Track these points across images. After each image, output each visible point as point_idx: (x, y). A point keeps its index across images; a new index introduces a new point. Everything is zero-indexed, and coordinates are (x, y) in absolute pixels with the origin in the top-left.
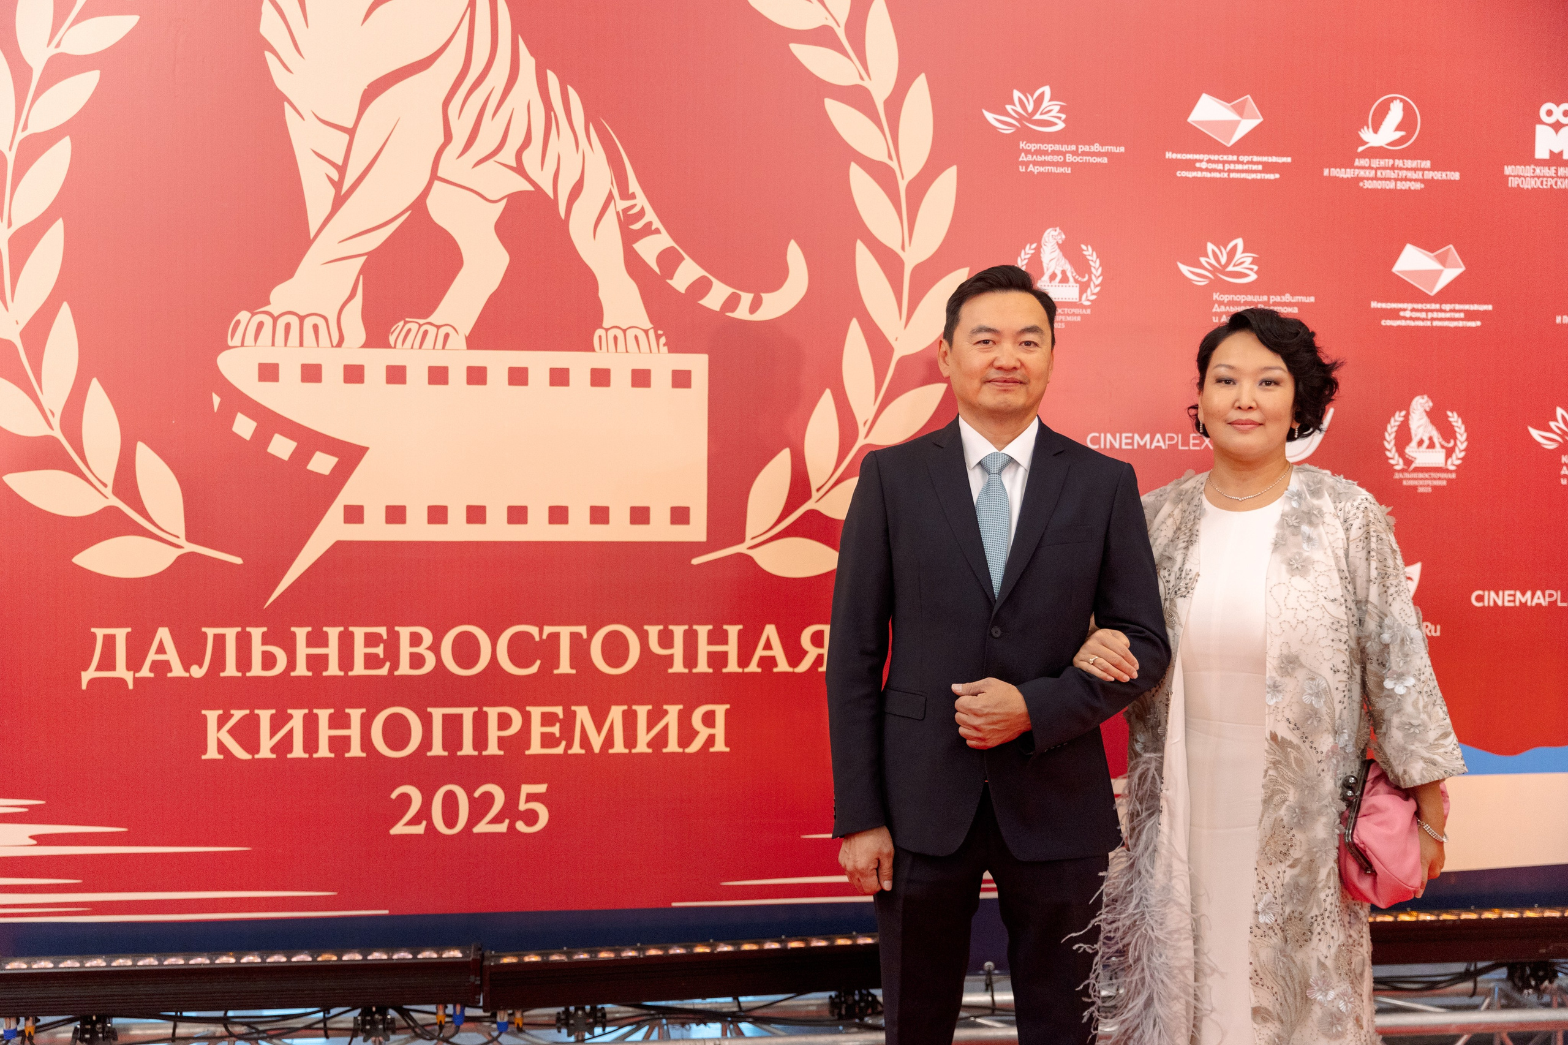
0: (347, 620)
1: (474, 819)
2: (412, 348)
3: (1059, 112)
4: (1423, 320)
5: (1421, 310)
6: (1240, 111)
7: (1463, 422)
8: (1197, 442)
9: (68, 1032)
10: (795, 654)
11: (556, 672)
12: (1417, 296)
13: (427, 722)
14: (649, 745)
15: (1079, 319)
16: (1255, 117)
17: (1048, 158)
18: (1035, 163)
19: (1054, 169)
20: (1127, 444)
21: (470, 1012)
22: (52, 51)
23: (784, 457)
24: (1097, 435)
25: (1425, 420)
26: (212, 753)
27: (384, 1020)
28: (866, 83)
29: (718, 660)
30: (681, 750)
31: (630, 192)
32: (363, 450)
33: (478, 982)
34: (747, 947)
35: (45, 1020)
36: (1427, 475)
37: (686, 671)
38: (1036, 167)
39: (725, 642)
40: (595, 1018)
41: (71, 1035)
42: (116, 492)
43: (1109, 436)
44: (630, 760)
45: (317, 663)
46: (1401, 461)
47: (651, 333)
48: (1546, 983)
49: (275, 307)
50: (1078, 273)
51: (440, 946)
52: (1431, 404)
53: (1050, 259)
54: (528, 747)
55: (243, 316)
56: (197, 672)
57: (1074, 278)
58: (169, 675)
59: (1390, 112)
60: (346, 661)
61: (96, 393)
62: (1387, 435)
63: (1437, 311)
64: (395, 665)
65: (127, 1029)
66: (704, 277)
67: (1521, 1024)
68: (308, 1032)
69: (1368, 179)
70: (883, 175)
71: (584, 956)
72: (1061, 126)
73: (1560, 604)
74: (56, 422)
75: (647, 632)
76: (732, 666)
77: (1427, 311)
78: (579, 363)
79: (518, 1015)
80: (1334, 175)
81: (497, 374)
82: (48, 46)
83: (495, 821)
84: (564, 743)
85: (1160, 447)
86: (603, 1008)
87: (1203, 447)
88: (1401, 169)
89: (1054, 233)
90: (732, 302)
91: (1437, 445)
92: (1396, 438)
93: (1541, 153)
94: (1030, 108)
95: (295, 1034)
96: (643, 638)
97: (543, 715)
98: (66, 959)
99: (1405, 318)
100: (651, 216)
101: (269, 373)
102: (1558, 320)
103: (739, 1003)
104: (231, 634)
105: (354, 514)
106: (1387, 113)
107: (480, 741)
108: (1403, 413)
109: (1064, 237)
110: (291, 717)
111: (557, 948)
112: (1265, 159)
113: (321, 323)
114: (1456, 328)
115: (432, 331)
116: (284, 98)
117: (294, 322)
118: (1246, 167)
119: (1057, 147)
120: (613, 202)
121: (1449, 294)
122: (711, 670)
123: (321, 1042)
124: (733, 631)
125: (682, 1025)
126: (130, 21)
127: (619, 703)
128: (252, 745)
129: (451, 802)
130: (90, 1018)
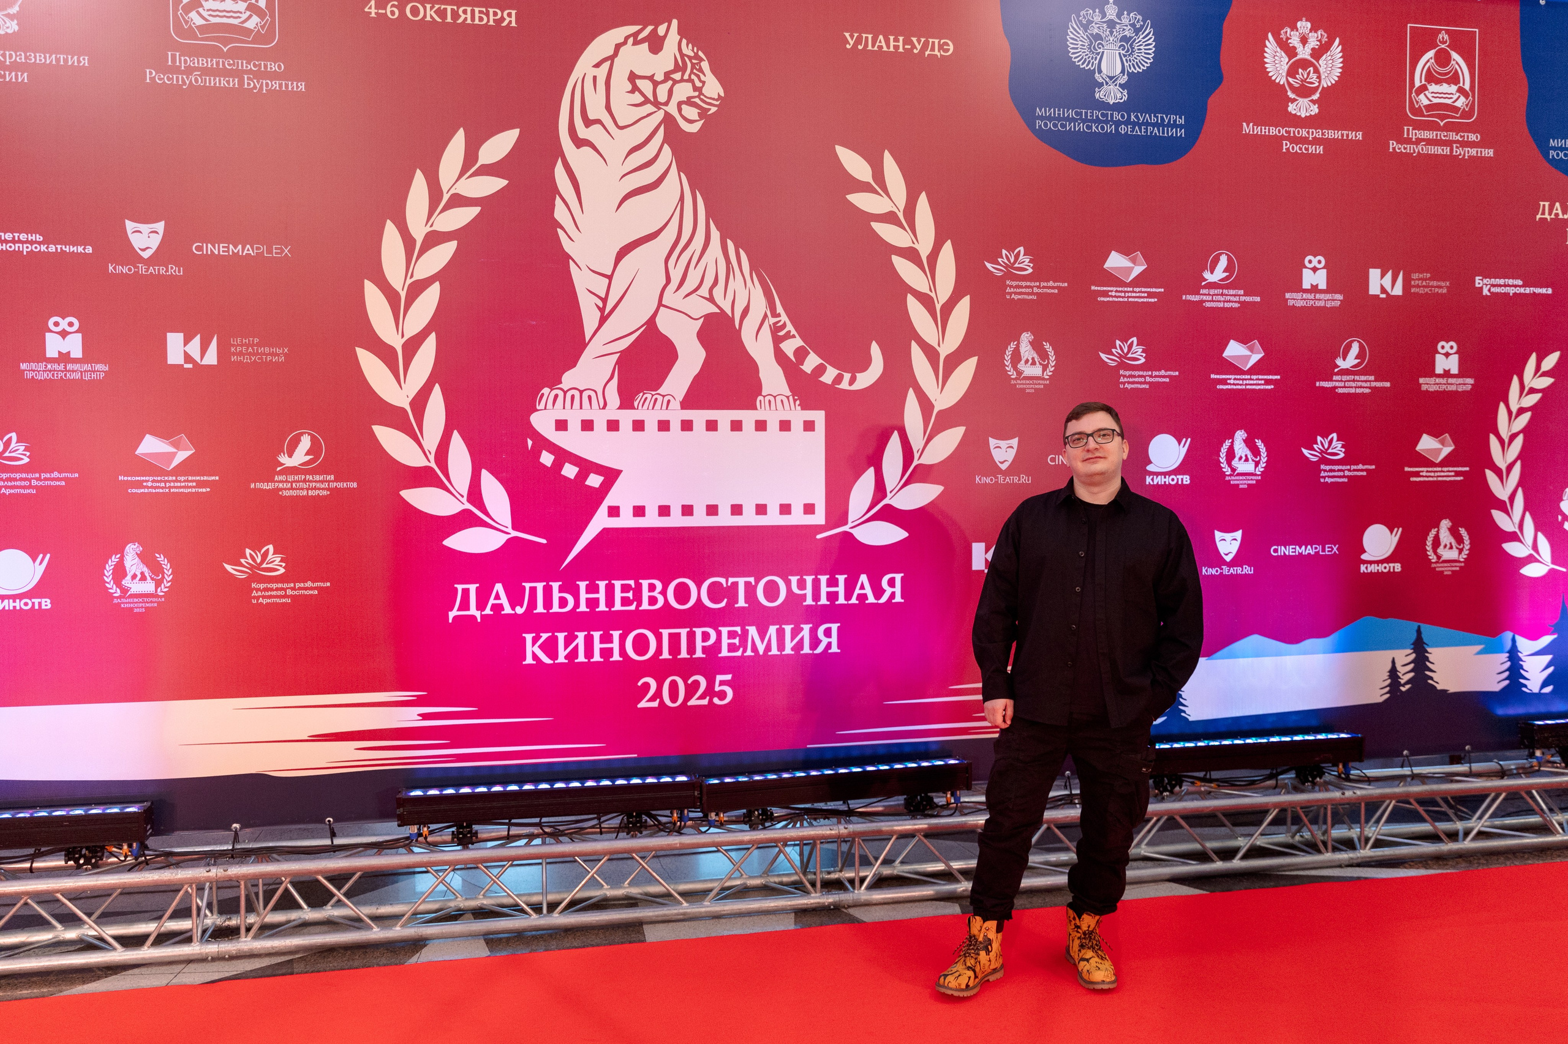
0: (610, 577)
1: (688, 697)
4: (1241, 385)
5: (1240, 379)
7: (1264, 446)
9: (448, 834)
10: (878, 592)
11: (737, 605)
12: (1238, 371)
13: (659, 638)
14: (792, 649)
15: (1042, 387)
17: (1023, 290)
18: (1016, 293)
19: (1026, 297)
21: (692, 815)
22: (428, 229)
23: (870, 473)
24: (1054, 456)
25: (1243, 444)
26: (529, 660)
27: (640, 821)
28: (916, 246)
29: (833, 596)
30: (811, 652)
32: (618, 473)
33: (699, 795)
34: (856, 770)
35: (433, 827)
36: (1244, 478)
37: (814, 603)
38: (1016, 296)
39: (837, 586)
40: (767, 815)
41: (450, 836)
42: (469, 500)
44: (782, 658)
45: (592, 603)
47: (791, 398)
48: (1318, 779)
49: (565, 385)
50: (1041, 359)
51: (673, 774)
54: (720, 651)
55: (546, 391)
56: (520, 610)
58: (503, 613)
60: (610, 602)
61: (456, 438)
63: (1249, 379)
64: (640, 604)
65: (481, 832)
66: (822, 363)
67: (1308, 801)
69: (1208, 301)
70: (926, 301)
71: (760, 777)
72: (1030, 271)
73: (1321, 553)
74: (432, 457)
75: (790, 580)
76: (841, 600)
77: (1243, 380)
78: (748, 417)
79: (722, 815)
80: (1187, 298)
81: (699, 424)
82: (426, 225)
83: (698, 699)
84: (741, 649)
86: (771, 809)
88: (1227, 295)
89: (1027, 335)
90: (839, 379)
91: (1250, 459)
92: (1226, 456)
93: (1306, 285)
94: (1012, 260)
95: (584, 832)
96: (788, 583)
97: (729, 632)
98: (446, 789)
99: (1230, 384)
100: (790, 327)
101: (561, 425)
102: (1318, 384)
103: (848, 805)
104: (540, 586)
105: (614, 511)
107: (691, 649)
108: (1230, 441)
110: (577, 637)
111: (743, 773)
112: (1149, 290)
114: (1260, 390)
115: (660, 398)
116: (569, 257)
117: (577, 394)
118: (1138, 295)
119: (1028, 284)
121: (1255, 369)
122: (828, 603)
123: (598, 836)
124: (841, 579)
125: (815, 819)
126: (476, 210)
127: (773, 625)
128: (553, 655)
129: (674, 688)
130: (462, 824)
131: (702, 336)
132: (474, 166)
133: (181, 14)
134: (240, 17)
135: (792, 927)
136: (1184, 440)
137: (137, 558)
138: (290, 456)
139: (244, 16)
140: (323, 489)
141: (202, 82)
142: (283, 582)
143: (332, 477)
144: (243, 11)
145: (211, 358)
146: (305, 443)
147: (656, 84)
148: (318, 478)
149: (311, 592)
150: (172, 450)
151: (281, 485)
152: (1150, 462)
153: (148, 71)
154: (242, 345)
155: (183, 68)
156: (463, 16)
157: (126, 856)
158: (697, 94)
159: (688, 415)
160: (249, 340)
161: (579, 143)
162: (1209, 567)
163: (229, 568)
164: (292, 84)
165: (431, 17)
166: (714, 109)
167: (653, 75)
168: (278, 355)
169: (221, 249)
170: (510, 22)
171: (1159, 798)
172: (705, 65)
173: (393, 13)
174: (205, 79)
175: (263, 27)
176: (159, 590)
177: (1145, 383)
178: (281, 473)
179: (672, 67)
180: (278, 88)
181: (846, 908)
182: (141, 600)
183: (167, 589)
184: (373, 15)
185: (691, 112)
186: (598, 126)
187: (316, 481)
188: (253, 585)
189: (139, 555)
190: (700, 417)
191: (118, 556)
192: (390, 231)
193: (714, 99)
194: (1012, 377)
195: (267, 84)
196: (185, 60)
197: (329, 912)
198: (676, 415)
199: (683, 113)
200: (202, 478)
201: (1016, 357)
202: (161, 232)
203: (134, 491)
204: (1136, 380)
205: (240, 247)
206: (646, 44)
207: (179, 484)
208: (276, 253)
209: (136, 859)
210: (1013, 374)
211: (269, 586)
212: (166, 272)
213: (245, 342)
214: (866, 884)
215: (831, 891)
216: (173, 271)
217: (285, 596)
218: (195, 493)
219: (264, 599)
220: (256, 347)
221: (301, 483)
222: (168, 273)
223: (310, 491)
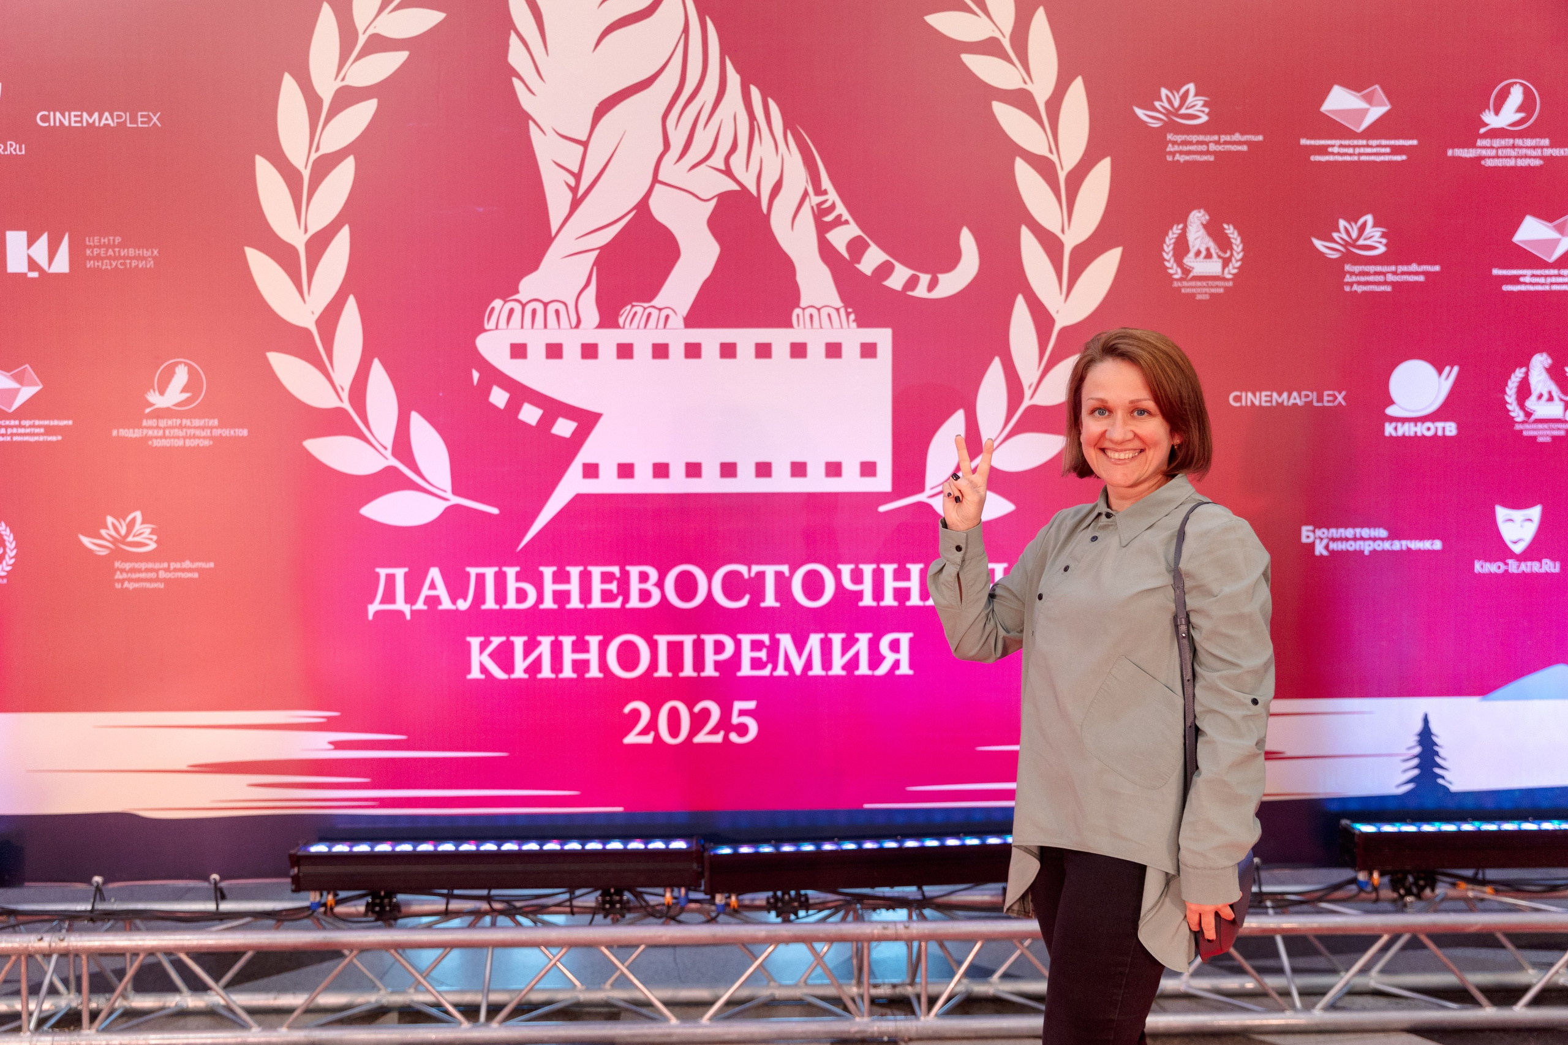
0: (586, 560)
1: (695, 729)
2: (638, 328)
3: (1204, 106)
4: (1542, 284)
5: (1541, 276)
6: (1369, 99)
8: (1331, 398)
9: (361, 905)
11: (763, 604)
12: (1537, 263)
13: (653, 647)
14: (843, 668)
15: (1221, 291)
16: (1385, 105)
17: (1193, 148)
18: (1181, 153)
19: (1198, 158)
20: (1266, 401)
21: (693, 895)
22: (339, 84)
23: (959, 417)
24: (1238, 393)
25: (1545, 376)
26: (475, 674)
27: (621, 901)
28: (1029, 87)
29: (902, 595)
30: (870, 673)
31: (824, 187)
33: (700, 870)
34: (930, 843)
35: (342, 894)
36: (1546, 426)
37: (875, 604)
38: (1183, 156)
39: (908, 579)
40: (799, 902)
41: (363, 908)
42: (395, 454)
43: (1250, 395)
44: (826, 681)
45: (561, 597)
46: (1522, 414)
47: (842, 311)
51: (668, 837)
52: (1550, 361)
53: (1196, 236)
54: (739, 668)
55: (497, 303)
56: (462, 605)
57: (1217, 254)
58: (440, 608)
59: (1510, 96)
60: (586, 596)
62: (1508, 390)
63: (1556, 276)
64: (626, 600)
65: (408, 903)
66: (887, 263)
68: (558, 909)
69: (1489, 157)
70: (1045, 167)
71: (789, 848)
72: (1204, 118)
74: (345, 395)
75: (840, 570)
76: (915, 600)
77: (1546, 276)
78: (779, 338)
79: (733, 898)
80: (1457, 155)
83: (709, 733)
84: (770, 666)
85: (1297, 404)
86: (806, 895)
87: (1336, 403)
88: (1521, 148)
90: (912, 283)
94: (1176, 104)
95: (549, 910)
96: (837, 574)
97: (752, 642)
98: (358, 845)
99: (1525, 283)
100: (841, 209)
101: (519, 351)
103: (923, 892)
104: (490, 573)
105: (591, 471)
106: (1507, 97)
107: (699, 664)
109: (1207, 217)
110: (539, 643)
111: (766, 841)
112: (1393, 142)
115: (655, 312)
116: (528, 117)
117: (539, 307)
118: (1374, 150)
119: (1201, 138)
120: (807, 200)
122: (896, 603)
124: (915, 569)
126: (402, 56)
127: (816, 632)
128: (508, 667)
129: (674, 718)
130: (380, 893)
131: (716, 224)
136: (1447, 369)
138: (162, 392)
140: (205, 438)
142: (154, 561)
143: (216, 422)
145: (61, 264)
146: (181, 376)
148: (197, 422)
149: (190, 575)
150: (13, 385)
151: (150, 432)
152: (1391, 402)
154: (100, 247)
160: (109, 240)
162: (1486, 561)
168: (145, 259)
169: (73, 119)
171: (1400, 903)
177: (1385, 283)
183: (9, 568)
187: (195, 428)
190: (711, 338)
194: (1176, 277)
198: (678, 336)
200: (52, 423)
201: (1182, 247)
204: (1371, 278)
205: (96, 115)
207: (22, 431)
208: (142, 122)
210: (1175, 272)
211: (137, 565)
212: (3, 151)
213: (104, 242)
214: (936, 1008)
215: (885, 1015)
216: (12, 149)
217: (157, 580)
218: (43, 442)
219: (131, 584)
220: (117, 250)
221: (176, 430)
222: (6, 153)
223: (187, 441)
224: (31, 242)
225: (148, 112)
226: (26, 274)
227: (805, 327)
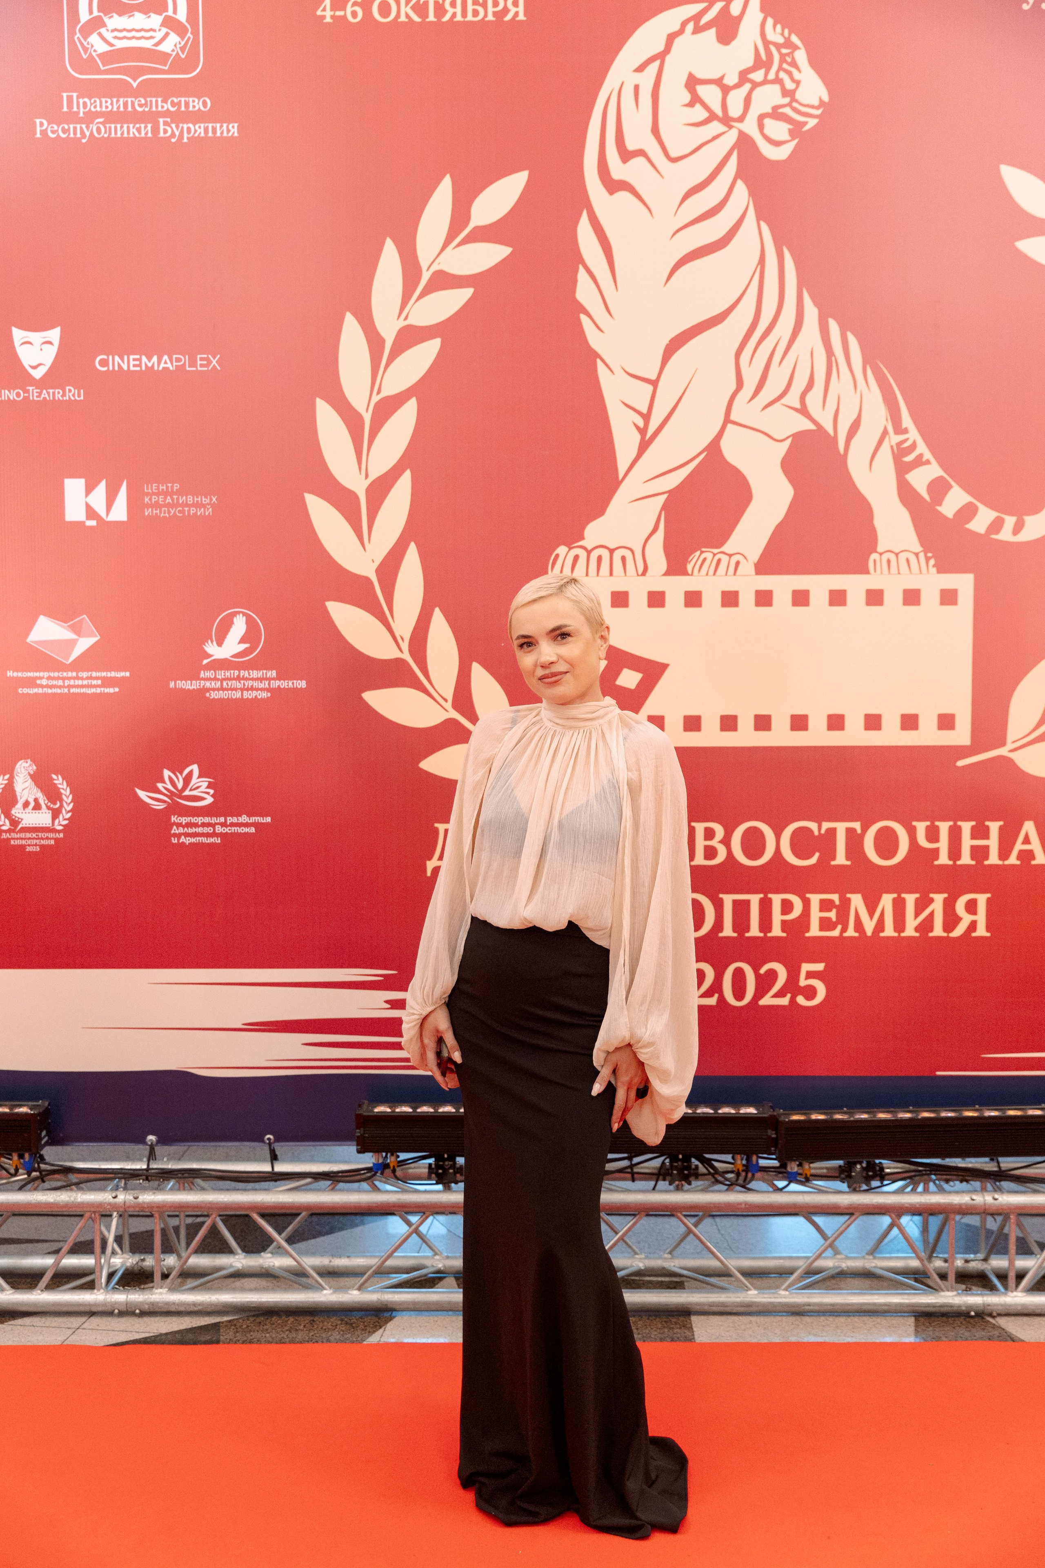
1: (761, 991)
2: (707, 575)
9: (424, 1167)
11: (833, 863)
13: (719, 906)
14: (917, 929)
21: (763, 1163)
22: (402, 323)
27: (689, 1168)
29: (980, 853)
30: (945, 934)
31: (904, 426)
32: (663, 667)
33: (774, 1136)
34: (1011, 1113)
35: (403, 1156)
37: (951, 863)
39: (986, 837)
40: (874, 1171)
41: (426, 1170)
42: (455, 706)
44: (899, 942)
49: (588, 543)
51: (736, 1103)
54: (808, 930)
55: (562, 550)
68: (622, 1175)
71: (864, 1116)
74: (405, 646)
75: (915, 828)
76: (993, 859)
79: (806, 1166)
83: (776, 996)
84: (839, 927)
86: (879, 1166)
90: (996, 526)
95: (611, 1176)
96: (911, 833)
97: (821, 902)
98: (421, 1106)
100: (922, 448)
103: (998, 1164)
107: (766, 923)
111: (838, 1108)
113: (628, 554)
115: (725, 559)
116: (597, 356)
117: (605, 554)
122: (973, 863)
123: (628, 1184)
124: (994, 827)
125: (947, 1181)
126: (468, 293)
127: (888, 892)
129: (739, 979)
130: (444, 1155)
131: (789, 465)
132: (464, 230)
133: (78, 38)
134: (152, 37)
135: (911, 1339)
137: (30, 781)
139: (159, 36)
140: (262, 690)
141: (105, 132)
142: (211, 816)
143: (274, 674)
144: (157, 27)
145: (119, 512)
146: (239, 626)
147: (726, 90)
148: (255, 674)
149: (246, 830)
150: (72, 636)
151: (208, 684)
153: (38, 121)
154: (158, 494)
155: (81, 115)
156: (451, 11)
157: (17, 1170)
158: (787, 100)
159: (767, 582)
160: (167, 487)
161: (613, 186)
163: (142, 795)
164: (221, 127)
165: (407, 16)
166: (812, 123)
167: (722, 77)
168: (204, 506)
169: (132, 363)
170: (517, 14)
172: (801, 56)
173: (354, 14)
174: (110, 128)
175: (183, 49)
176: (57, 822)
178: (208, 667)
179: (750, 62)
180: (202, 135)
181: (994, 1317)
182: (34, 835)
183: (66, 822)
184: (328, 20)
185: (778, 130)
186: (640, 161)
187: (253, 679)
188: (174, 819)
189: (32, 777)
191: (7, 777)
192: (351, 326)
193: (812, 107)
195: (189, 130)
196: (85, 104)
197: (269, 1260)
199: (767, 131)
200: (109, 675)
202: (56, 340)
203: (26, 691)
205: (155, 359)
206: (712, 32)
207: (80, 682)
208: (201, 366)
209: (29, 1174)
211: (193, 820)
212: (62, 396)
213: (163, 489)
214: (1024, 1282)
215: (970, 1289)
216: (71, 395)
217: (214, 835)
218: (101, 694)
219: (187, 839)
220: (175, 497)
221: (234, 682)
222: (65, 398)
223: (245, 693)
224: (89, 490)
225: (207, 354)
226: (84, 522)
227: (882, 573)
